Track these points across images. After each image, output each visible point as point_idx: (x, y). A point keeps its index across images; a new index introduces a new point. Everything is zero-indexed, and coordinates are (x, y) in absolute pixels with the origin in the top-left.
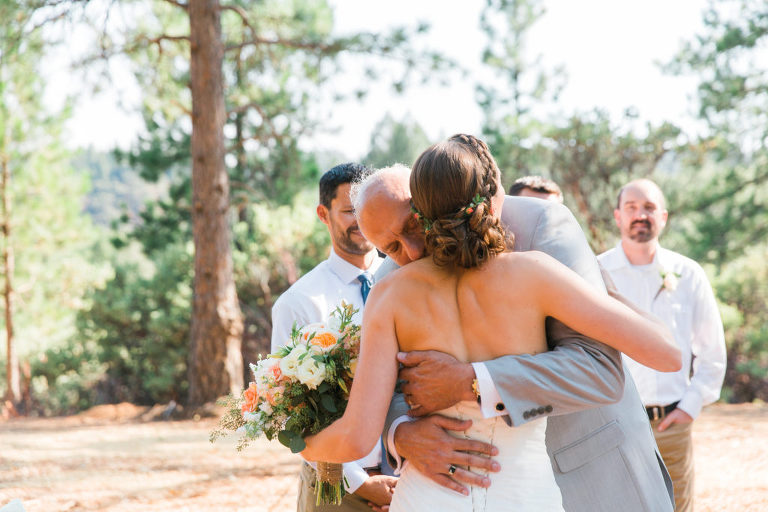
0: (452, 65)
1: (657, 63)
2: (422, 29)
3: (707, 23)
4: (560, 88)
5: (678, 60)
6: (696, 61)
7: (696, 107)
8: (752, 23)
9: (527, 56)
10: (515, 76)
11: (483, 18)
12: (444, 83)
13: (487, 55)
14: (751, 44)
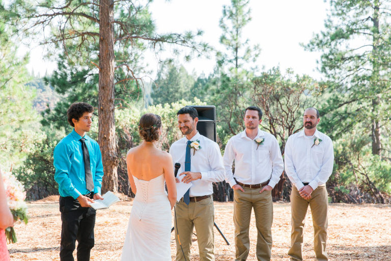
0: (212, 49)
1: (302, 45)
2: (199, 33)
3: (327, 26)
4: (257, 56)
5: (312, 43)
6: (320, 44)
7: (320, 66)
8: (348, 26)
9: (242, 40)
10: (236, 49)
11: (221, 22)
12: (208, 57)
13: (223, 39)
14: (347, 38)
